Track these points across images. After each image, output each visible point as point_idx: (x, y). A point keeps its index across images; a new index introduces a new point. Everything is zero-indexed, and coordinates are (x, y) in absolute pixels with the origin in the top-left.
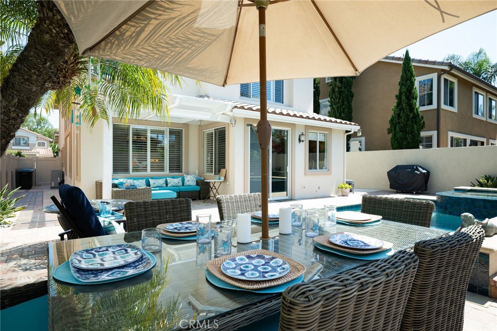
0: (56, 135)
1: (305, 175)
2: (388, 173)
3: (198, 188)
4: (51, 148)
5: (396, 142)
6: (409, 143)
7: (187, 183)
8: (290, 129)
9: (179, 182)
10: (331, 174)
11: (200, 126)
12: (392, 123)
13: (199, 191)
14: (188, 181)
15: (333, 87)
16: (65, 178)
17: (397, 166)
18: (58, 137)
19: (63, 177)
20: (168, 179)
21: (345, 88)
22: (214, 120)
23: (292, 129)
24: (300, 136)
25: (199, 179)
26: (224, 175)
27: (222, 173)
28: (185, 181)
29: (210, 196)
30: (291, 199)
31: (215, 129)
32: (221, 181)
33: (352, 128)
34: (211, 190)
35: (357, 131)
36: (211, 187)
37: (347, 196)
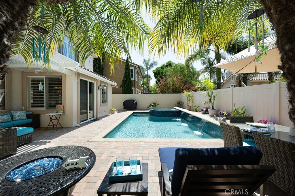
1: (101, 106)
2: (123, 103)
3: (31, 121)
6: (129, 91)
7: (16, 118)
9: (8, 119)
10: (108, 105)
11: (23, 72)
13: (32, 123)
14: (19, 116)
17: (126, 100)
23: (96, 82)
24: (99, 86)
25: (27, 114)
26: (62, 109)
27: (60, 108)
28: (14, 116)
29: (49, 125)
30: (96, 119)
31: (46, 77)
32: (61, 114)
33: (115, 84)
34: (51, 120)
35: (116, 86)
36: (51, 118)
37: (114, 114)
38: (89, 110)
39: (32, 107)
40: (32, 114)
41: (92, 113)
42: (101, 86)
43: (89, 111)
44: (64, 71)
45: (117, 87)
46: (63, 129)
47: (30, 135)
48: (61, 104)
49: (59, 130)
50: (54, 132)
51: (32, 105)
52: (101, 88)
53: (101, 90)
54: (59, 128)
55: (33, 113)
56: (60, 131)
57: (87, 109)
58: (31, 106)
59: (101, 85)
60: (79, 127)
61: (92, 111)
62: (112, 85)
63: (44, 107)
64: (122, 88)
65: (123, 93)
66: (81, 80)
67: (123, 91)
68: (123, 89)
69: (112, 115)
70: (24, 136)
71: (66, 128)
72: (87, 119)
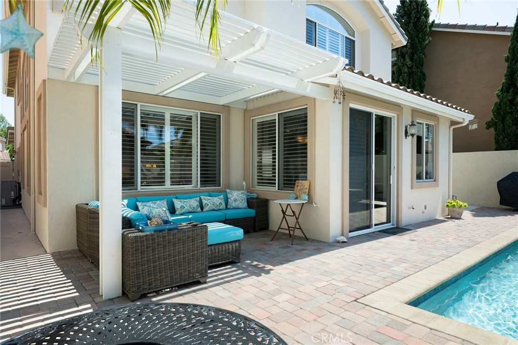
0: (10, 131)
1: (412, 188)
2: (498, 182)
3: (252, 212)
4: (8, 151)
5: (506, 139)
7: (232, 204)
8: (396, 115)
9: (221, 204)
10: (438, 186)
11: (245, 110)
12: (499, 114)
13: (254, 217)
14: (235, 200)
15: (399, 67)
16: (22, 193)
17: (513, 173)
18: (12, 134)
19: (20, 190)
20: (202, 197)
21: (417, 68)
22: (301, 92)
23: (398, 115)
24: (406, 127)
25: (249, 197)
26: (307, 190)
27: (302, 187)
28: (229, 200)
29: (279, 228)
30: (397, 228)
31: (279, 114)
32: (304, 202)
33: (465, 117)
34: (284, 217)
35: (471, 122)
36: (284, 213)
37: (460, 219)
38: (376, 199)
39: (258, 183)
40: (257, 198)
41: (385, 208)
42: (413, 125)
43: (374, 202)
44: (309, 91)
45: (475, 126)
46: (307, 243)
47: (237, 244)
48: (305, 178)
49: (298, 244)
50: (287, 247)
51: (258, 179)
52: (412, 130)
53: (415, 137)
54: (299, 238)
55: (258, 196)
56: (299, 247)
57: (368, 197)
58: (256, 181)
59: (412, 122)
60: (343, 244)
61: (384, 203)
62: (453, 123)
63: (275, 184)
64: (492, 129)
65: (496, 150)
66: (353, 111)
67: (497, 142)
68: (497, 135)
69: (452, 224)
70: (226, 245)
71: (314, 241)
72: (368, 224)
